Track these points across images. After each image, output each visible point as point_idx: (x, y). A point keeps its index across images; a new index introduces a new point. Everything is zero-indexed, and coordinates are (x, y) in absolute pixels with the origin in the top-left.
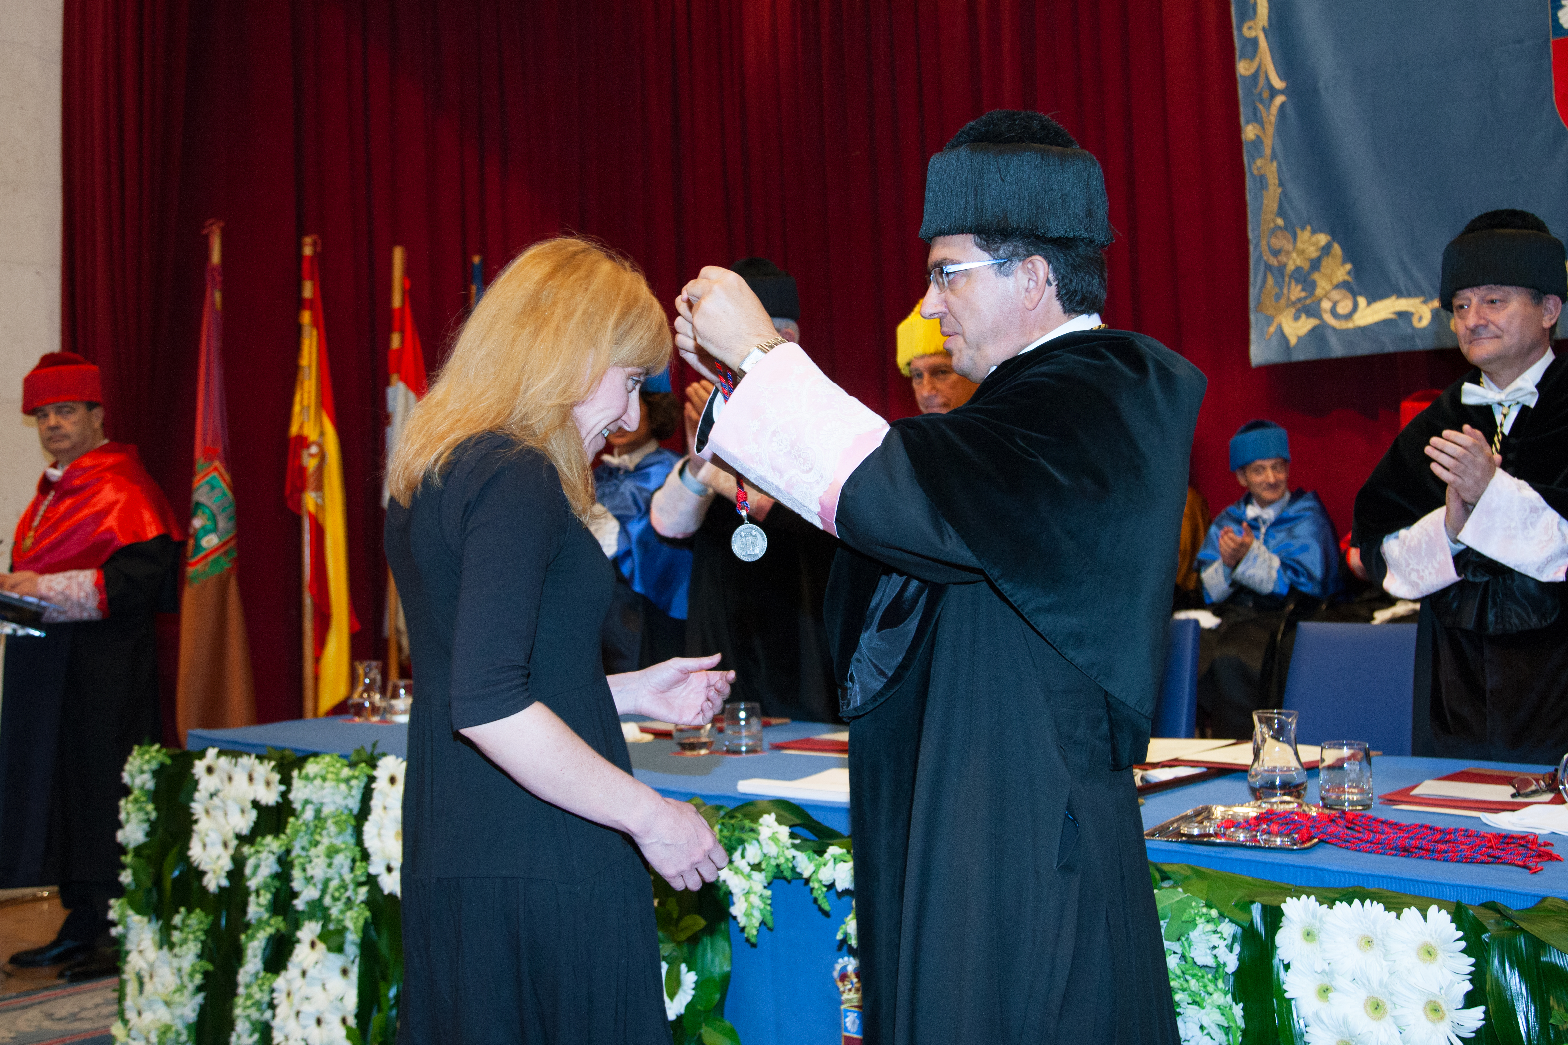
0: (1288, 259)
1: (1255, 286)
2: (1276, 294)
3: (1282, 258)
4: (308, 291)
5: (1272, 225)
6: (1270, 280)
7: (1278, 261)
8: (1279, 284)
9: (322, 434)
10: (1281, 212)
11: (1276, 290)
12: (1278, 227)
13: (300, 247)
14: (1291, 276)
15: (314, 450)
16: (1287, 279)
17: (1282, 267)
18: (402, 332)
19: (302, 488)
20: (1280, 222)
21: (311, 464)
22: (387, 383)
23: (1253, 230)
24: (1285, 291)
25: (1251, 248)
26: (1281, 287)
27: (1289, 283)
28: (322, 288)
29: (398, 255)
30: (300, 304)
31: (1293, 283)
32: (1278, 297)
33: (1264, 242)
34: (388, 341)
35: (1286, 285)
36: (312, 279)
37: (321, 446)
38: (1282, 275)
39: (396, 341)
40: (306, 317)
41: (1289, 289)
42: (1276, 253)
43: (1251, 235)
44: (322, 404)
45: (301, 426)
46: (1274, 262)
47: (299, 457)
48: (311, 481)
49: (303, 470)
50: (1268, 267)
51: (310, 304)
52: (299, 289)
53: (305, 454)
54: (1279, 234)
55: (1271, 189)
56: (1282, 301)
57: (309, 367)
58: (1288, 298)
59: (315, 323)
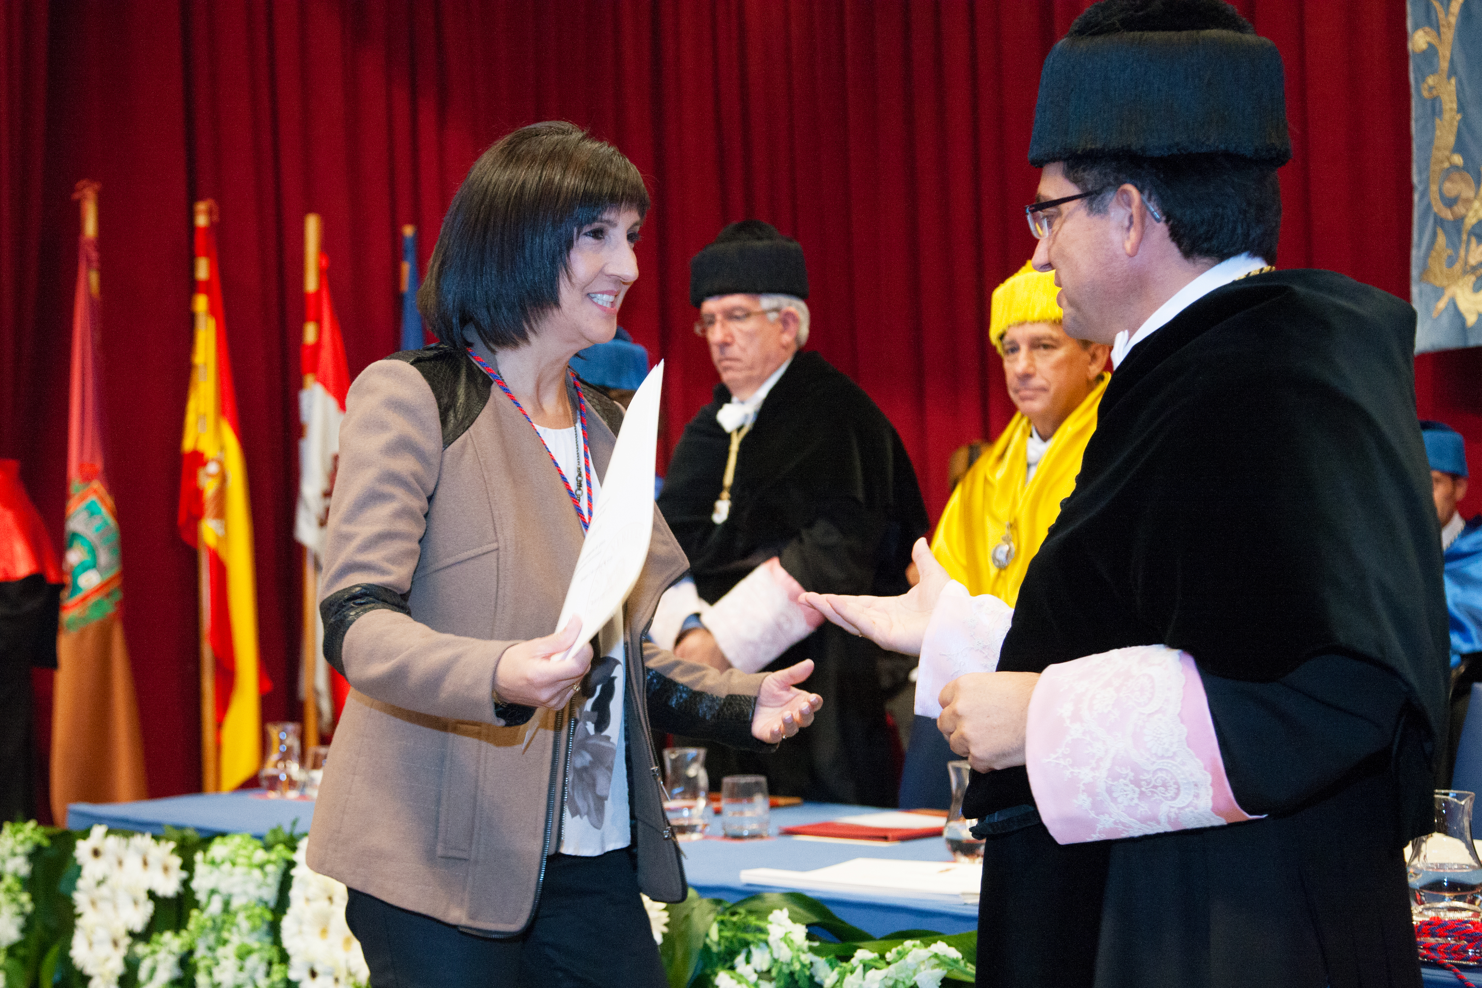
0: (1467, 210)
1: (1419, 246)
2: (1450, 257)
3: (1459, 209)
4: (203, 270)
5: (1446, 165)
6: (1441, 239)
7: (1452, 214)
8: (1454, 244)
9: (222, 448)
10: (1460, 147)
11: (1450, 252)
12: (1455, 167)
13: (191, 215)
14: (1471, 233)
15: (212, 468)
16: (1464, 237)
17: (1459, 221)
18: (319, 321)
19: (196, 517)
20: (1458, 159)
21: (210, 487)
22: (300, 385)
23: (1420, 173)
24: (1462, 253)
25: (1416, 197)
26: (1456, 249)
27: (1468, 242)
28: (219, 268)
29: (312, 226)
30: (194, 287)
31: (1474, 240)
32: (1451, 262)
33: (1434, 188)
34: (300, 333)
35: (1464, 246)
36: (207, 255)
37: (221, 463)
38: (1459, 232)
39: (310, 334)
40: (201, 303)
41: (1467, 251)
42: (1450, 202)
43: (1415, 179)
44: (222, 411)
45: (197, 440)
46: (1447, 214)
47: (193, 476)
48: (210, 508)
49: (199, 493)
50: (1439, 222)
51: (205, 288)
52: (192, 268)
53: (202, 474)
54: (1456, 176)
55: (1447, 116)
56: (1458, 267)
57: (205, 364)
58: (1466, 263)
59: (212, 311)
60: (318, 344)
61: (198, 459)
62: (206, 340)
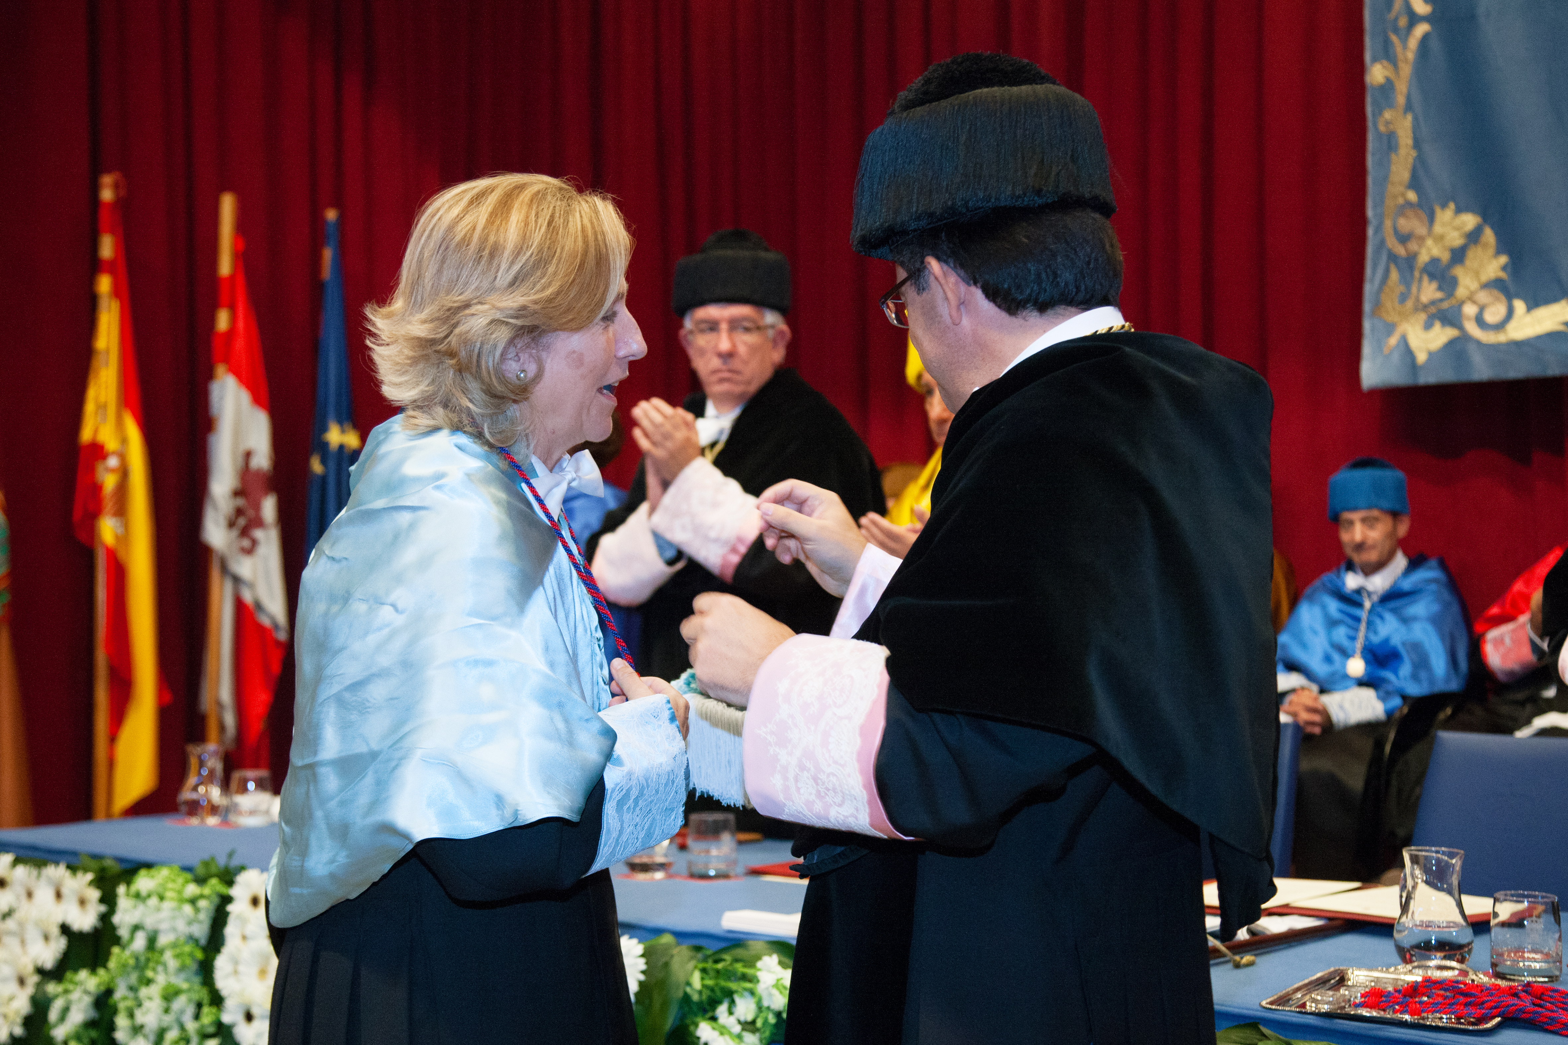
0: (1420, 246)
1: (1372, 280)
2: (1402, 294)
3: (1413, 246)
4: (107, 248)
5: (1401, 201)
6: (1394, 275)
7: (1406, 250)
8: (1406, 280)
9: (124, 441)
10: (1414, 183)
11: (1402, 288)
12: (1409, 204)
13: (95, 189)
14: (1423, 271)
15: (113, 462)
16: (1417, 274)
17: (1411, 258)
18: (232, 307)
19: (94, 514)
20: (1412, 196)
21: (109, 482)
22: (210, 376)
23: (1375, 207)
24: (1414, 289)
25: (1370, 232)
26: (1408, 286)
27: (1420, 280)
28: (126, 246)
29: (228, 205)
30: (96, 266)
31: (1426, 279)
32: (1403, 298)
33: (1388, 223)
34: (212, 320)
35: (1416, 283)
36: (112, 232)
37: (123, 457)
38: (1411, 268)
39: (223, 321)
40: (104, 284)
41: (1419, 287)
42: (1404, 239)
43: (1370, 213)
44: (126, 400)
45: (96, 431)
46: (1401, 251)
47: (92, 470)
48: (109, 505)
49: (97, 488)
50: (1393, 257)
51: (110, 267)
52: (94, 246)
53: (100, 468)
54: (1410, 213)
55: (1403, 151)
56: (1410, 304)
57: (107, 351)
58: (1417, 299)
59: (116, 292)
60: (231, 332)
61: (97, 451)
62: (109, 323)
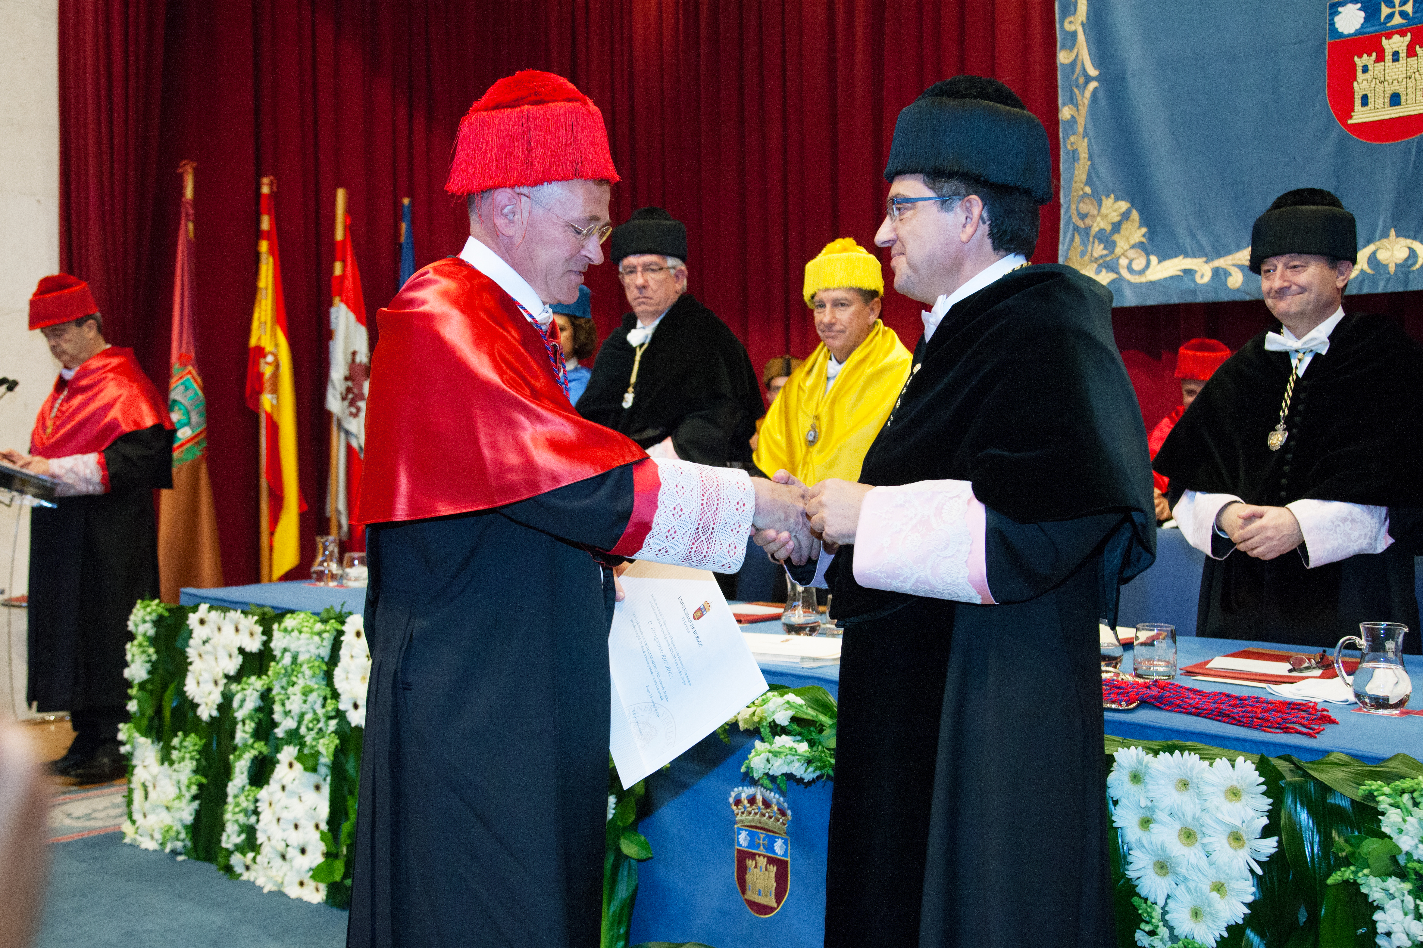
0: (1093, 222)
1: (1064, 244)
2: (1082, 251)
3: (1088, 221)
4: (265, 223)
5: (1081, 193)
6: (1077, 239)
7: (1084, 224)
8: (1085, 243)
9: (277, 345)
10: (1089, 182)
11: (1082, 248)
12: (1086, 195)
13: (259, 186)
14: (1095, 237)
15: (270, 359)
16: (1091, 239)
17: (1088, 228)
18: (344, 261)
19: (258, 391)
20: (1088, 190)
21: (268, 371)
22: (331, 304)
23: (1065, 196)
24: (1090, 249)
25: (1062, 212)
26: (1086, 247)
27: (1093, 242)
28: (277, 222)
29: (341, 196)
30: (259, 235)
31: (1096, 242)
32: (1083, 254)
33: (1073, 207)
35: (1090, 244)
36: (269, 213)
37: (276, 355)
38: (1088, 236)
39: (338, 269)
40: (264, 246)
41: (1093, 247)
42: (1083, 217)
43: (1062, 200)
44: (278, 320)
45: (259, 339)
46: (1081, 224)
47: (257, 365)
48: (267, 386)
49: (260, 376)
50: (1076, 228)
51: (267, 236)
52: (258, 222)
53: (262, 363)
54: (1086, 200)
55: (1082, 162)
56: (1086, 258)
57: (266, 288)
58: (1092, 255)
59: (271, 252)
60: (343, 276)
61: (260, 352)
62: (267, 271)
